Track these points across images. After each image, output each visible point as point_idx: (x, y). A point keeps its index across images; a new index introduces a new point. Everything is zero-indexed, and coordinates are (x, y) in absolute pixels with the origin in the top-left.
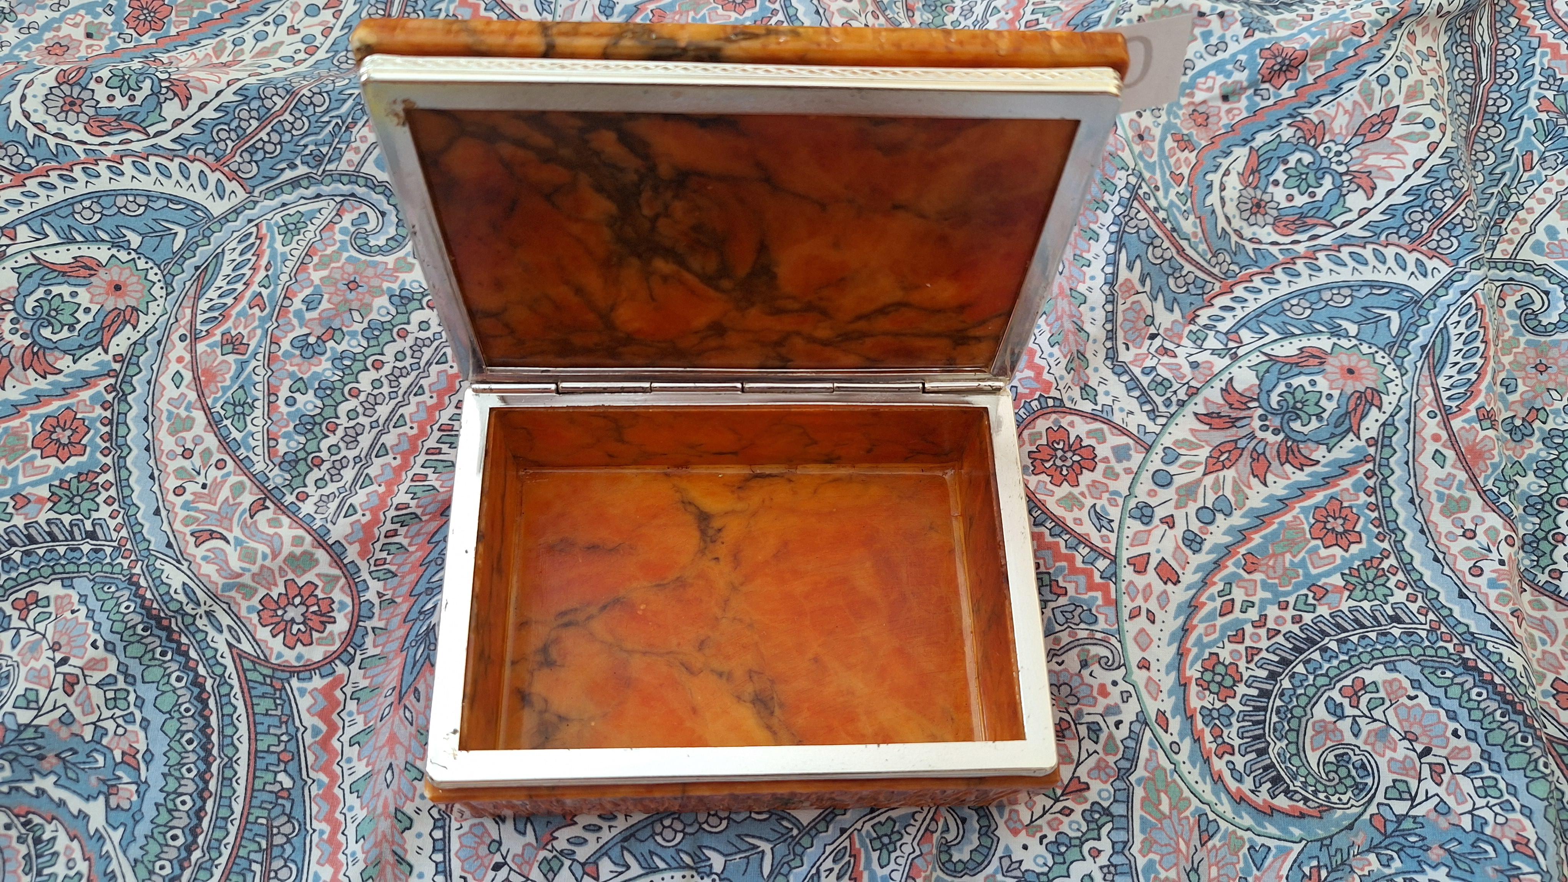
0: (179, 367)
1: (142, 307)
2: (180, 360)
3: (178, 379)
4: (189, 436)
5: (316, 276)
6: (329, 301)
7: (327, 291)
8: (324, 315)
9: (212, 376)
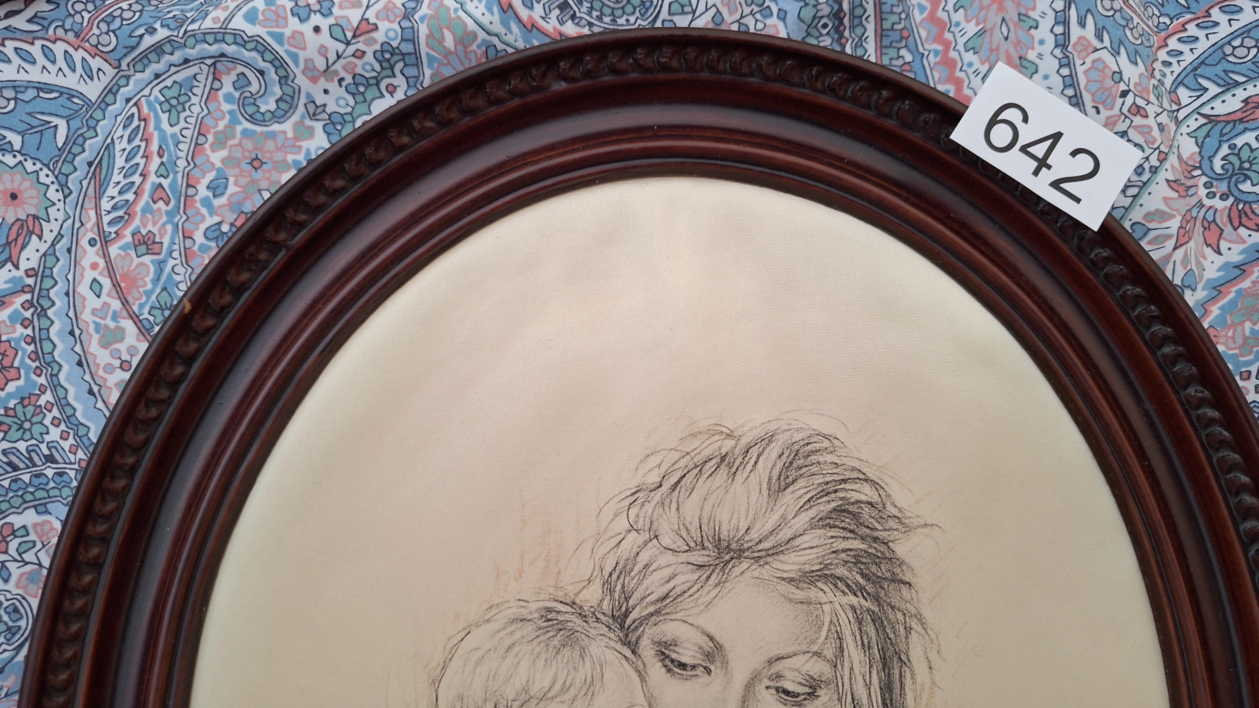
0: (95, 274)
1: (42, 214)
2: (94, 266)
3: (96, 287)
4: (122, 347)
5: (217, 158)
6: (236, 184)
7: (231, 174)
8: (234, 200)
9: (133, 283)
